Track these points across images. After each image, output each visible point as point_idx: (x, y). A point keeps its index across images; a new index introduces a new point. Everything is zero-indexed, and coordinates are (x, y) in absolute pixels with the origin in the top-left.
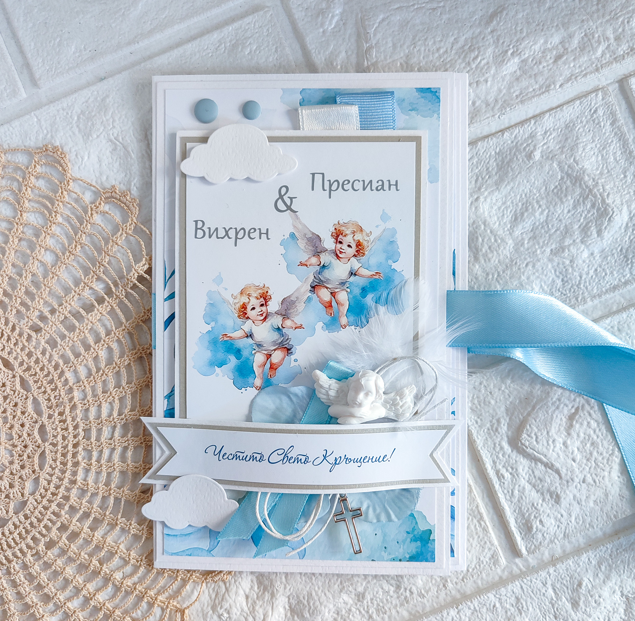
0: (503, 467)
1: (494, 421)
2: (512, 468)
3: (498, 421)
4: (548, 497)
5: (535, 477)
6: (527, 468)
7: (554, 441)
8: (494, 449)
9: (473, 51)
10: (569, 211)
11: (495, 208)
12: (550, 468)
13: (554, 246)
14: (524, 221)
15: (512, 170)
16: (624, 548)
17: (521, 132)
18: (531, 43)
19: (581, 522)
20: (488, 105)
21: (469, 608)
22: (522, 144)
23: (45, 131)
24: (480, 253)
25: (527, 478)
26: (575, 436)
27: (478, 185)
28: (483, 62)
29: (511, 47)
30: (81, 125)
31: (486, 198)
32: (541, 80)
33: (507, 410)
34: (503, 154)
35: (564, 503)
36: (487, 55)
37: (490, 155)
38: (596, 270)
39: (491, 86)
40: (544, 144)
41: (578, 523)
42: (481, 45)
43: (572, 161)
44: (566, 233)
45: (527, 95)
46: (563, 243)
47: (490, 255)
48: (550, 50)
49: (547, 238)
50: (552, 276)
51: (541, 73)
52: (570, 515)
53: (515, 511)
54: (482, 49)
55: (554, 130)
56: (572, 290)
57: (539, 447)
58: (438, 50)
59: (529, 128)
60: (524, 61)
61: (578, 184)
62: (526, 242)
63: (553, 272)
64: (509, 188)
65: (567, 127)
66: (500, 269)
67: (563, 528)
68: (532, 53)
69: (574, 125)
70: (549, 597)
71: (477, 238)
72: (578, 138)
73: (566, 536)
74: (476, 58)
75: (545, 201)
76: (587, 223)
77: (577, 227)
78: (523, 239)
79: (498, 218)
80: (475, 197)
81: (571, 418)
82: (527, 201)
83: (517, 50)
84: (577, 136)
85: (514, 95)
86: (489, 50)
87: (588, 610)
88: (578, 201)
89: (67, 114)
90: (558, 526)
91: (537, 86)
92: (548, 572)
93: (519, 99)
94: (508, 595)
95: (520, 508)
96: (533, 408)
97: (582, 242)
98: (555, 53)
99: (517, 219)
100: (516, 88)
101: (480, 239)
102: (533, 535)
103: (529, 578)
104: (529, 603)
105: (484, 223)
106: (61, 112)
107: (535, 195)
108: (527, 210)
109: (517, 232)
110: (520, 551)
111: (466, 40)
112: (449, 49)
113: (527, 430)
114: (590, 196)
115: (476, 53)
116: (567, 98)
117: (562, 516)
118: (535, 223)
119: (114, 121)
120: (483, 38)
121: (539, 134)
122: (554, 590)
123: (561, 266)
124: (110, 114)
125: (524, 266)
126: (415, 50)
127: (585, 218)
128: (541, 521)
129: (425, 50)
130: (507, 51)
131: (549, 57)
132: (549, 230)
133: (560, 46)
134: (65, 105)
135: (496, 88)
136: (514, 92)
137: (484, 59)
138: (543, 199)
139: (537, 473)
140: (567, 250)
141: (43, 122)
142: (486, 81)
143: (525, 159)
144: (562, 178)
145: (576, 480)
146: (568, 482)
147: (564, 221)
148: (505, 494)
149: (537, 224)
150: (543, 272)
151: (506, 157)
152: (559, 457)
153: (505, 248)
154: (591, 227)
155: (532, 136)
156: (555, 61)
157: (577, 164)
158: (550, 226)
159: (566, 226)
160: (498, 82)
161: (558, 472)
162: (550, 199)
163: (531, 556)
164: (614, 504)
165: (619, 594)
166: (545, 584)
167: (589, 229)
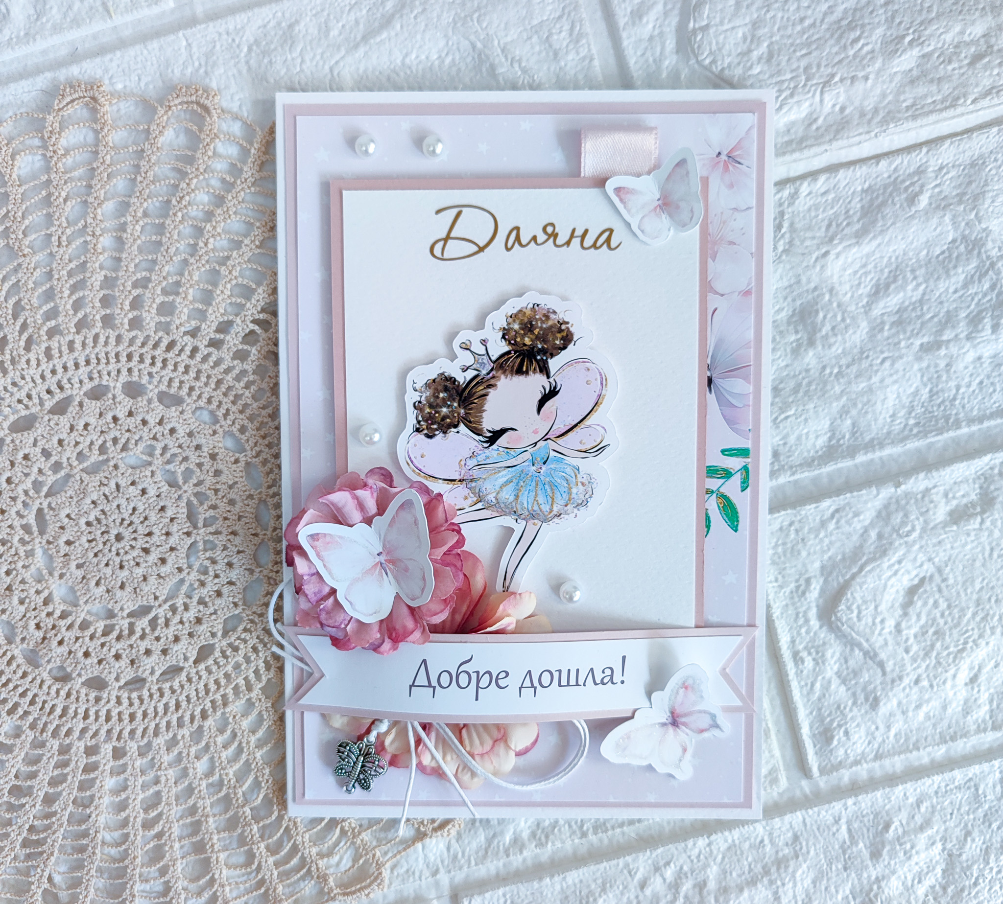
0: (805, 648)
1: (802, 582)
2: (817, 653)
3: (808, 581)
4: (861, 698)
5: (847, 668)
6: (837, 655)
7: (882, 621)
8: (796, 620)
9: (853, 29)
10: (956, 291)
11: (849, 271)
12: (871, 658)
13: (925, 340)
14: (888, 296)
15: (883, 218)
16: (957, 784)
17: (905, 162)
18: (941, 30)
19: (902, 741)
20: (862, 115)
21: (726, 841)
22: (903, 181)
23: (197, 64)
24: (818, 335)
25: (836, 668)
26: (914, 618)
27: (830, 234)
28: (867, 49)
29: (911, 31)
30: (252, 62)
31: (838, 255)
32: (946, 88)
33: (823, 568)
34: (873, 192)
35: (884, 709)
36: (874, 38)
37: (854, 192)
38: (981, 383)
39: (873, 86)
40: (936, 186)
41: (897, 741)
42: (867, 21)
43: (972, 216)
44: (946, 323)
45: (922, 107)
46: (941, 335)
47: (832, 340)
48: (968, 44)
49: (918, 326)
50: (916, 383)
51: (948, 78)
52: (889, 727)
53: (811, 713)
54: (868, 27)
55: (953, 166)
56: (942, 408)
57: (861, 626)
58: (802, 20)
59: (917, 158)
60: (926, 56)
61: (976, 252)
62: (887, 327)
63: (919, 375)
64: (875, 243)
65: (973, 165)
66: (843, 362)
67: (876, 746)
68: (940, 45)
69: (984, 163)
70: (841, 840)
71: (817, 312)
72: (986, 184)
73: (878, 757)
74: (856, 40)
75: (923, 271)
76: (981, 312)
77: (964, 315)
78: (883, 323)
79: (852, 287)
80: (824, 250)
81: (912, 591)
82: (897, 267)
83: (919, 37)
84: (986, 181)
85: (904, 105)
86: (877, 31)
87: (892, 863)
88: (972, 276)
89: (233, 40)
90: (869, 743)
91: (939, 97)
92: (845, 804)
93: (910, 113)
94: (784, 829)
95: (820, 709)
96: (861, 569)
97: (968, 338)
98: (973, 49)
99: (879, 291)
100: (907, 95)
101: (821, 315)
102: (831, 751)
103: (816, 809)
104: (811, 843)
105: (831, 291)
106: (225, 36)
107: (911, 259)
108: (895, 281)
109: (877, 311)
110: (810, 770)
111: (846, 11)
112: (818, 21)
113: (847, 600)
114: (991, 272)
115: (858, 33)
116: (980, 121)
117: (877, 728)
118: (903, 302)
119: (303, 61)
120: (872, 12)
121: (931, 169)
122: (849, 831)
123: (932, 370)
124: (299, 50)
125: (879, 361)
126: (768, 16)
127: (977, 304)
128: (846, 733)
129: (782, 18)
130: (903, 37)
131: (963, 55)
132: (923, 315)
133: (982, 41)
134: (231, 27)
135: (878, 91)
136: (904, 101)
137: (867, 44)
138: (921, 267)
139: (852, 663)
140: (944, 348)
141: (195, 49)
142: (866, 78)
143: (905, 205)
144: (954, 241)
145: (906, 681)
146: (893, 681)
147: (946, 305)
148: (802, 687)
149: (907, 303)
150: (904, 375)
151: (877, 197)
152: (886, 644)
153: (855, 332)
154: (984, 318)
155: (920, 171)
156: (972, 64)
157: (980, 223)
158: (925, 308)
159: (948, 312)
160: (884, 82)
161: (881, 665)
162: (931, 269)
163: (825, 778)
164: (954, 721)
165: (939, 846)
166: (837, 821)
167: (981, 320)
